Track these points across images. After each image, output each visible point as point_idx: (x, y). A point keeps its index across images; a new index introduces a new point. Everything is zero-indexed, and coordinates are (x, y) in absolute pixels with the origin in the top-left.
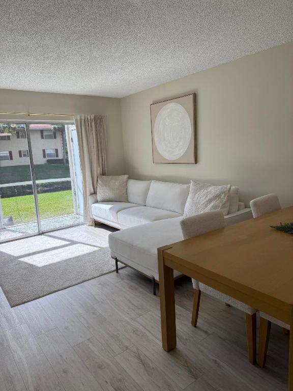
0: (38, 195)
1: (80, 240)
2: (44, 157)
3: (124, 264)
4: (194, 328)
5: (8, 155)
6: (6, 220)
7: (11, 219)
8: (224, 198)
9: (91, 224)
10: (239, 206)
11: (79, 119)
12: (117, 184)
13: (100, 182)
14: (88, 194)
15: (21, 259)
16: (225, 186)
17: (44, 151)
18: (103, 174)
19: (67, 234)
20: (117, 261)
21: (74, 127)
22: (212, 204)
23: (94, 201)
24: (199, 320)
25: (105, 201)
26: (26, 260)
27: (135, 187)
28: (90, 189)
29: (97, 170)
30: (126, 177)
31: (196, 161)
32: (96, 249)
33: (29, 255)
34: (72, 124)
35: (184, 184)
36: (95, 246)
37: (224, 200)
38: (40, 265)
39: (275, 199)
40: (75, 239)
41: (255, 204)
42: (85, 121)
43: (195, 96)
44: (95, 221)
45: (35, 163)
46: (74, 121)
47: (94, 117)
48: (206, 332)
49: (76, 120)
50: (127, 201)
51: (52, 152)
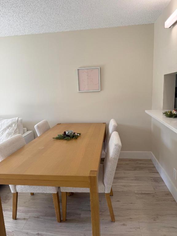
4: (16, 220)
8: (14, 127)
10: (24, 130)
16: (14, 118)
22: (7, 132)
24: (18, 213)
37: (15, 128)
39: (46, 123)
41: (38, 127)
48: (24, 219)
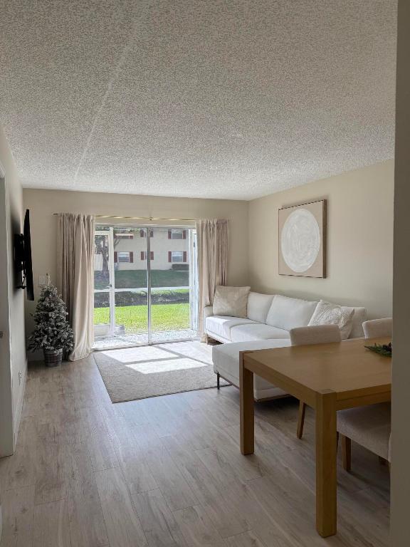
0: (152, 306)
1: (190, 354)
2: (170, 261)
3: (229, 382)
5: (129, 256)
6: (117, 329)
7: (122, 328)
9: (204, 340)
11: (200, 223)
12: (236, 296)
13: (217, 292)
14: (204, 304)
15: (128, 366)
17: (170, 253)
18: (223, 284)
19: (177, 348)
20: (219, 376)
21: (195, 231)
23: (209, 313)
25: (221, 315)
26: (132, 366)
27: (256, 301)
28: (206, 299)
29: (216, 279)
30: (247, 288)
31: (325, 276)
32: (203, 365)
33: (135, 363)
34: (194, 228)
35: (309, 300)
36: (202, 362)
38: (146, 373)
40: (183, 353)
42: (207, 225)
43: (326, 203)
44: (209, 338)
45: (152, 268)
46: (196, 226)
47: (217, 223)
49: (198, 225)
50: (246, 317)
51: (180, 256)
